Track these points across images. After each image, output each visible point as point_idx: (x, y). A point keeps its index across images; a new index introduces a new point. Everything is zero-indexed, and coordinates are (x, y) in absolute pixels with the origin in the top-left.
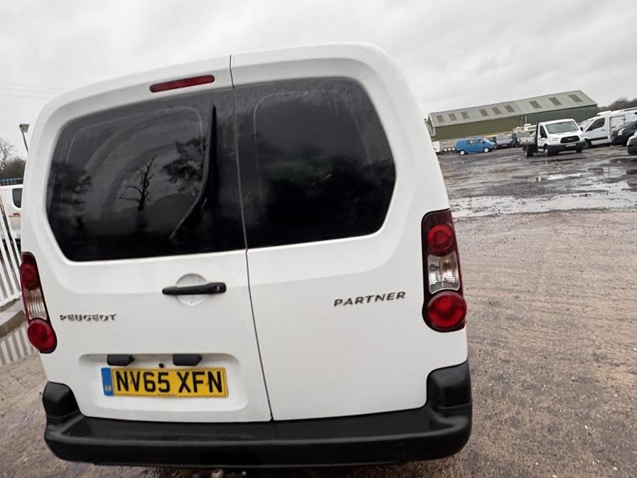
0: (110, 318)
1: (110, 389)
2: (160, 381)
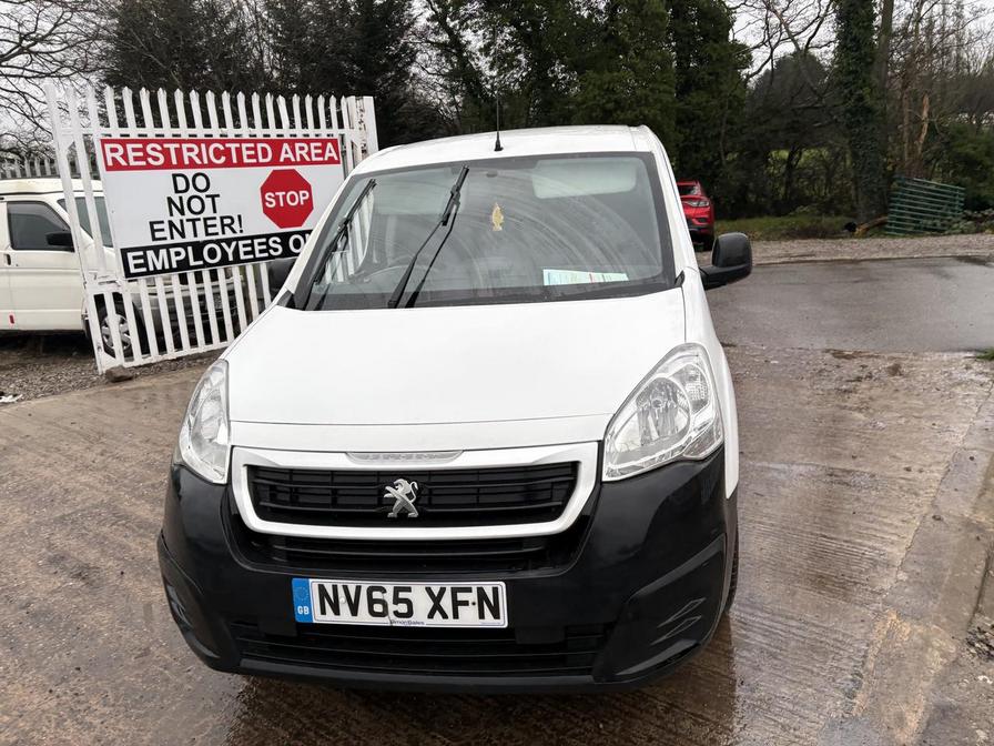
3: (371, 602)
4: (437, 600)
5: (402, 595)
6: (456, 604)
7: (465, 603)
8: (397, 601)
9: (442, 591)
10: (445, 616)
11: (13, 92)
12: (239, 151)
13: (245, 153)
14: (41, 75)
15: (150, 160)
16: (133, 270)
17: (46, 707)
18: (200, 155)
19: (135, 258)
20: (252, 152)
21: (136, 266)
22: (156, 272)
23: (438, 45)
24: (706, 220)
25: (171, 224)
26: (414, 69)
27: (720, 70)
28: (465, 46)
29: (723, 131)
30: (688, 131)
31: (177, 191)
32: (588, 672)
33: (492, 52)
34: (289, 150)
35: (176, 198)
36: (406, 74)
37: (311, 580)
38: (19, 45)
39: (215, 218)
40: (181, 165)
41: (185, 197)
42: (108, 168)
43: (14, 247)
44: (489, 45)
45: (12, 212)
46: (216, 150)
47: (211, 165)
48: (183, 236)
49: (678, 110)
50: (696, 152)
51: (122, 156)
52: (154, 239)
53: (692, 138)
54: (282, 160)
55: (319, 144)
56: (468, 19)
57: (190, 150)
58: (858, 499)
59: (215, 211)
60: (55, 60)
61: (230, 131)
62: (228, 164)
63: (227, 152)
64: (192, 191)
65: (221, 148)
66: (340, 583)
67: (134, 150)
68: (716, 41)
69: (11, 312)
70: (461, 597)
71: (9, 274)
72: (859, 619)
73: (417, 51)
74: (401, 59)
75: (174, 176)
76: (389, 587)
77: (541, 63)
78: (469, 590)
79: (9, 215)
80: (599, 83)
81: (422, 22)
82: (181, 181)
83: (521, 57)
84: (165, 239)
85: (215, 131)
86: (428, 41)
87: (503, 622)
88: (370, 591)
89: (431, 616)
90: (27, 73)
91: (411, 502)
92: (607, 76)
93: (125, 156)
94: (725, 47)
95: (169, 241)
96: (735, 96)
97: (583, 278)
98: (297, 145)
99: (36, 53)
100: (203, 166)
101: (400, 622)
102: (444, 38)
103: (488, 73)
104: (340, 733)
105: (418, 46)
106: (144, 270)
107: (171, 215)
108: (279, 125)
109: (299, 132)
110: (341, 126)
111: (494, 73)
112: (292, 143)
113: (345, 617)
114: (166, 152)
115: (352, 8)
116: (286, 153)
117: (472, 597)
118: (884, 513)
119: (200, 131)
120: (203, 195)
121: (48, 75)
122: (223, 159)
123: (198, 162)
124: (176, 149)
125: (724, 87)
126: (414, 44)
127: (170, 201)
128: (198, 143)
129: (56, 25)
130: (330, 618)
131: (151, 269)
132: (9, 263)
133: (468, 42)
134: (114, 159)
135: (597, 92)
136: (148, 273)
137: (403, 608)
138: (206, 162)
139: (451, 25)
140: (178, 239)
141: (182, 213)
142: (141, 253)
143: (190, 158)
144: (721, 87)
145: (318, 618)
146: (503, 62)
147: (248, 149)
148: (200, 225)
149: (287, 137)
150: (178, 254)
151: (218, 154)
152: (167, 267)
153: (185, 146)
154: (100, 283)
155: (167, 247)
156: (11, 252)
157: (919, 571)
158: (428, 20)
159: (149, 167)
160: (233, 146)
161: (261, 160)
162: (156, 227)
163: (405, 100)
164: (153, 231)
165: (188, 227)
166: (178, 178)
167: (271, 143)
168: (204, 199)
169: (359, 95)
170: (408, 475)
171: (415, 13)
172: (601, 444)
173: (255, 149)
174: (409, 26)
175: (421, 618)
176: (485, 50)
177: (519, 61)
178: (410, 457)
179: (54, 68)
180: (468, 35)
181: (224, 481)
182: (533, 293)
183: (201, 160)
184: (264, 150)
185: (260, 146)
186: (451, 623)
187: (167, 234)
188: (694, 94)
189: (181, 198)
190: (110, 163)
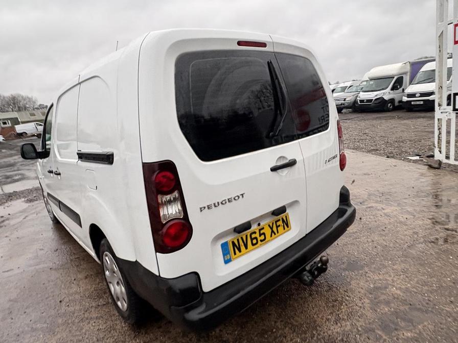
0: (241, 197)
1: (229, 258)
2: (260, 235)
42: (455, 43)
154: (441, 112)
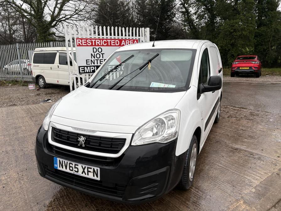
3: (70, 167)
4: (84, 169)
5: (76, 166)
6: (88, 171)
7: (90, 172)
8: (75, 168)
9: (85, 167)
10: (85, 174)
11: (73, 24)
12: (110, 42)
13: (112, 43)
14: (80, 20)
15: (88, 44)
16: (81, 72)
17: (15, 177)
18: (100, 43)
19: (82, 69)
20: (114, 43)
21: (82, 71)
22: (87, 73)
23: (182, 12)
24: (257, 68)
25: (91, 60)
26: (174, 19)
27: (272, 20)
28: (190, 12)
29: (271, 39)
30: (259, 39)
31: (94, 52)
32: (121, 197)
33: (197, 14)
34: (124, 42)
35: (93, 54)
36: (172, 21)
37: (58, 158)
38: (75, 12)
39: (103, 60)
40: (95, 45)
41: (96, 54)
42: (77, 46)
43: (60, 64)
44: (197, 12)
45: (60, 55)
46: (105, 42)
47: (103, 45)
48: (94, 64)
49: (256, 32)
50: (261, 46)
51: (81, 43)
52: (87, 64)
53: (260, 41)
54: (122, 45)
55: (133, 41)
56: (191, 4)
57: (98, 41)
58: (255, 163)
59: (103, 58)
60: (84, 16)
61: (109, 37)
62: (107, 45)
63: (107, 42)
64: (97, 52)
65: (106, 41)
66: (64, 160)
67: (84, 41)
68: (272, 11)
69: (58, 80)
70: (89, 170)
71: (58, 70)
72: (230, 201)
73: (176, 14)
74: (171, 16)
75: (93, 48)
76: (74, 163)
77: (212, 17)
78: (91, 168)
79: (59, 56)
80: (229, 24)
81: (178, 5)
82: (95, 50)
83: (206, 15)
84: (90, 64)
85: (105, 37)
86: (179, 11)
87: (99, 179)
88: (70, 163)
89: (82, 173)
90: (77, 20)
91: (83, 143)
92: (232, 21)
93: (82, 43)
94: (275, 13)
95: (90, 65)
96: (277, 28)
97: (162, 85)
98: (126, 41)
99: (79, 14)
100: (101, 46)
101: (76, 173)
102: (184, 10)
103: (196, 20)
104: (71, 198)
105: (177, 13)
106: (84, 72)
107: (92, 58)
108: (122, 35)
109: (127, 37)
110: (139, 36)
111: (197, 20)
112: (125, 40)
113: (64, 169)
114: (92, 42)
115: (159, 2)
116: (123, 43)
117: (92, 170)
118: (260, 169)
119: (101, 37)
120: (100, 53)
121: (82, 20)
122: (106, 44)
123: (100, 45)
124: (94, 41)
125: (273, 26)
126: (176, 12)
127: (92, 55)
128: (100, 40)
129: (85, 7)
130: (61, 169)
131: (86, 72)
132: (58, 68)
133: (191, 11)
134: (79, 43)
135: (228, 27)
136: (85, 73)
137: (76, 170)
138: (102, 45)
139: (186, 6)
140: (93, 64)
141: (94, 58)
142: (83, 68)
143: (98, 44)
144: (272, 26)
145: (59, 168)
146: (200, 17)
147: (113, 42)
148: (99, 61)
149: (124, 39)
150: (92, 68)
151: (105, 43)
152: (89, 72)
153: (97, 40)
154: (73, 75)
155: (90, 66)
156: (59, 65)
157: (260, 190)
158: (180, 5)
159: (87, 46)
160: (109, 41)
161: (116, 45)
162: (88, 61)
163: (171, 28)
164: (87, 62)
165: (96, 61)
166: (94, 49)
167: (119, 40)
168: (100, 54)
169: (145, 27)
170: (84, 135)
171: (176, 3)
172: (133, 135)
173: (115, 42)
174: (174, 6)
175: (80, 173)
176: (195, 13)
177: (206, 17)
178: (85, 131)
179: (83, 18)
180: (191, 9)
181: (47, 130)
182: (146, 89)
183: (100, 44)
184: (117, 42)
185: (116, 41)
186: (86, 176)
187: (90, 63)
188: (262, 28)
189: (94, 54)
190: (78, 44)
